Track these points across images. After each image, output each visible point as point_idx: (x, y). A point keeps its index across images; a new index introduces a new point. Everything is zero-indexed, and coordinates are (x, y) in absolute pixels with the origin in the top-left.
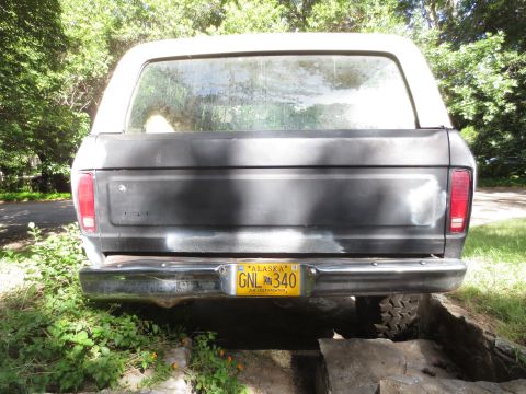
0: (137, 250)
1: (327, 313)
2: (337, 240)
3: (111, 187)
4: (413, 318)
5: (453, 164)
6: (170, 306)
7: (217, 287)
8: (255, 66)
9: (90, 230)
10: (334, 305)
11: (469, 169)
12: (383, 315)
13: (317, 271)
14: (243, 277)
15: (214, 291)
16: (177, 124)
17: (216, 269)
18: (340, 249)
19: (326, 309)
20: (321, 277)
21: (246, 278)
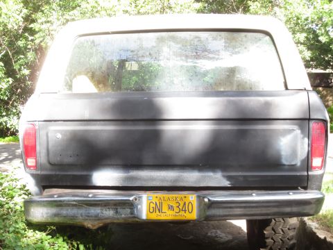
0: (69, 184)
1: (223, 243)
2: (224, 176)
3: (49, 135)
4: (292, 242)
5: (312, 117)
6: (95, 228)
7: (132, 213)
8: (161, 40)
9: (32, 168)
10: (230, 237)
11: (325, 121)
12: (267, 241)
13: (209, 200)
14: (152, 205)
15: (129, 215)
16: (101, 86)
17: (131, 199)
18: (227, 183)
19: (222, 240)
20: (212, 204)
21: (154, 206)
